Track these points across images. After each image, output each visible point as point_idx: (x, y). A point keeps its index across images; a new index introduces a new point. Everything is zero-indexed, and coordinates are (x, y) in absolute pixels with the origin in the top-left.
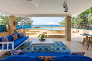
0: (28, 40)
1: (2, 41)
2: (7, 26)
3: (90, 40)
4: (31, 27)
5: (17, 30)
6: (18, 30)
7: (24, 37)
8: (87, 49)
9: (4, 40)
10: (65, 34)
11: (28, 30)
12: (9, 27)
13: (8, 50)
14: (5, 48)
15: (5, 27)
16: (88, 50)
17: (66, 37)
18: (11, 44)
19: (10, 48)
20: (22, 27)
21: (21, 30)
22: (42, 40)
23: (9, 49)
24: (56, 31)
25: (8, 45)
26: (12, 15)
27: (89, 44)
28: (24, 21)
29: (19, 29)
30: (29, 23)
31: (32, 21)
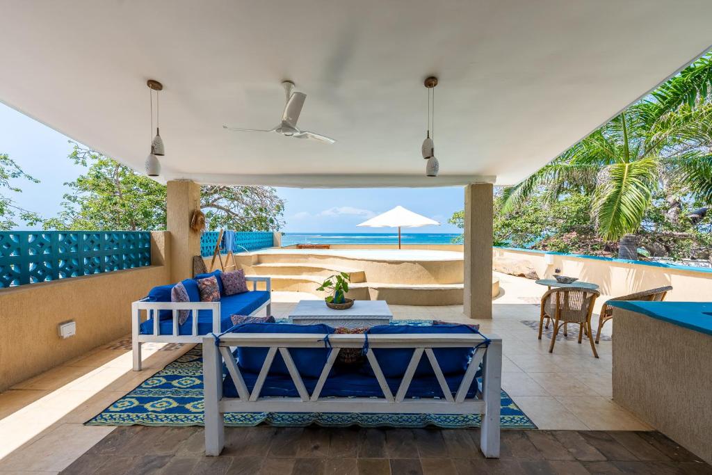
0: (269, 307)
1: (170, 301)
2: (158, 235)
3: (562, 301)
4: (271, 243)
5: (205, 259)
6: (211, 258)
7: (247, 292)
8: (549, 349)
9: (177, 293)
10: (462, 286)
11: (259, 262)
12: (170, 238)
13: (193, 339)
14: (184, 330)
15: (148, 238)
16: (551, 351)
17: (467, 297)
18: (210, 312)
19: (204, 328)
20: (229, 242)
21: (224, 257)
22: (340, 300)
23: (200, 333)
24: (418, 267)
25: (195, 315)
26: (180, 177)
27: (557, 322)
28: (224, 203)
29: (216, 252)
30: (261, 219)
31: (279, 208)
